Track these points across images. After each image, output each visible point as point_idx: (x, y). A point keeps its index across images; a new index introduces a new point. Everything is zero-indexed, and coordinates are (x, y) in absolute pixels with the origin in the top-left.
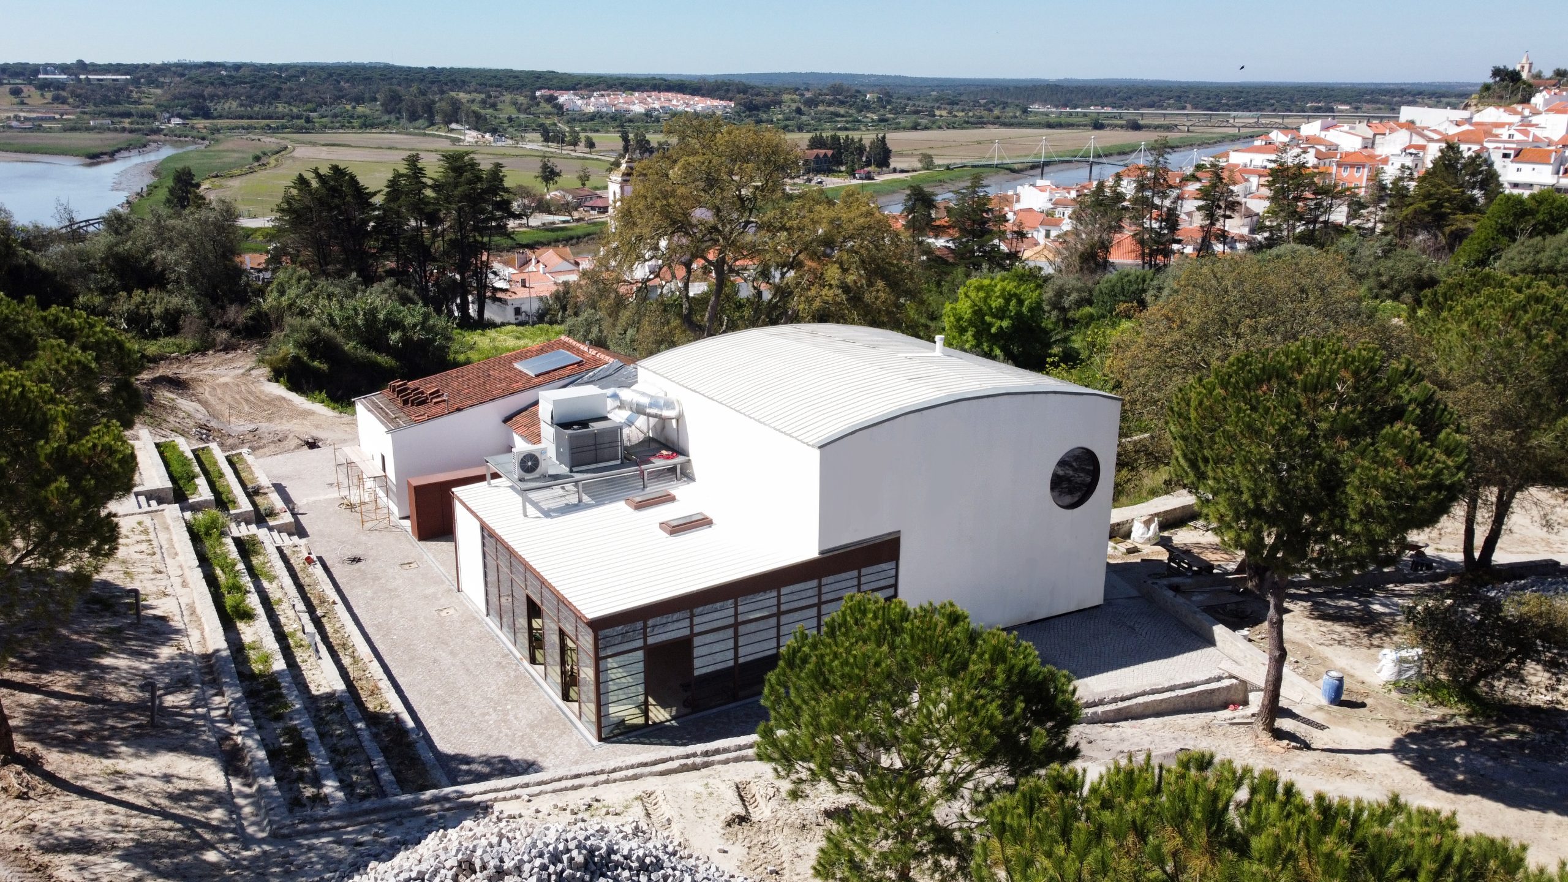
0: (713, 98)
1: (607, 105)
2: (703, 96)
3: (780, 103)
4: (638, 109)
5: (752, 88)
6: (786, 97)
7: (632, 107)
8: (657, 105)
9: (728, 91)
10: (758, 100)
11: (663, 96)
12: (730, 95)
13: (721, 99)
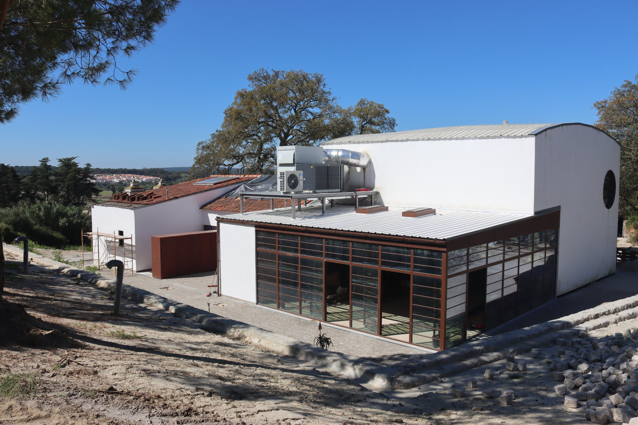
0: (150, 176)
1: (101, 179)
2: (145, 175)
3: (180, 177)
4: (116, 180)
5: (167, 172)
6: (182, 175)
7: (113, 180)
8: (124, 179)
9: (156, 173)
10: (170, 176)
11: (127, 175)
12: (158, 174)
13: (154, 176)
